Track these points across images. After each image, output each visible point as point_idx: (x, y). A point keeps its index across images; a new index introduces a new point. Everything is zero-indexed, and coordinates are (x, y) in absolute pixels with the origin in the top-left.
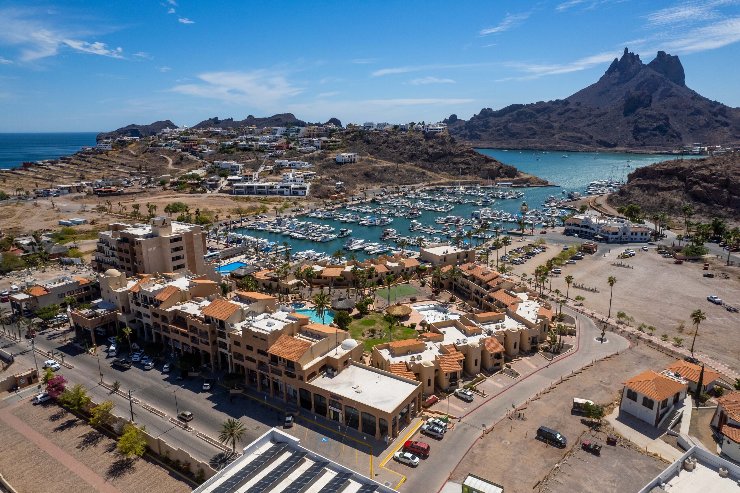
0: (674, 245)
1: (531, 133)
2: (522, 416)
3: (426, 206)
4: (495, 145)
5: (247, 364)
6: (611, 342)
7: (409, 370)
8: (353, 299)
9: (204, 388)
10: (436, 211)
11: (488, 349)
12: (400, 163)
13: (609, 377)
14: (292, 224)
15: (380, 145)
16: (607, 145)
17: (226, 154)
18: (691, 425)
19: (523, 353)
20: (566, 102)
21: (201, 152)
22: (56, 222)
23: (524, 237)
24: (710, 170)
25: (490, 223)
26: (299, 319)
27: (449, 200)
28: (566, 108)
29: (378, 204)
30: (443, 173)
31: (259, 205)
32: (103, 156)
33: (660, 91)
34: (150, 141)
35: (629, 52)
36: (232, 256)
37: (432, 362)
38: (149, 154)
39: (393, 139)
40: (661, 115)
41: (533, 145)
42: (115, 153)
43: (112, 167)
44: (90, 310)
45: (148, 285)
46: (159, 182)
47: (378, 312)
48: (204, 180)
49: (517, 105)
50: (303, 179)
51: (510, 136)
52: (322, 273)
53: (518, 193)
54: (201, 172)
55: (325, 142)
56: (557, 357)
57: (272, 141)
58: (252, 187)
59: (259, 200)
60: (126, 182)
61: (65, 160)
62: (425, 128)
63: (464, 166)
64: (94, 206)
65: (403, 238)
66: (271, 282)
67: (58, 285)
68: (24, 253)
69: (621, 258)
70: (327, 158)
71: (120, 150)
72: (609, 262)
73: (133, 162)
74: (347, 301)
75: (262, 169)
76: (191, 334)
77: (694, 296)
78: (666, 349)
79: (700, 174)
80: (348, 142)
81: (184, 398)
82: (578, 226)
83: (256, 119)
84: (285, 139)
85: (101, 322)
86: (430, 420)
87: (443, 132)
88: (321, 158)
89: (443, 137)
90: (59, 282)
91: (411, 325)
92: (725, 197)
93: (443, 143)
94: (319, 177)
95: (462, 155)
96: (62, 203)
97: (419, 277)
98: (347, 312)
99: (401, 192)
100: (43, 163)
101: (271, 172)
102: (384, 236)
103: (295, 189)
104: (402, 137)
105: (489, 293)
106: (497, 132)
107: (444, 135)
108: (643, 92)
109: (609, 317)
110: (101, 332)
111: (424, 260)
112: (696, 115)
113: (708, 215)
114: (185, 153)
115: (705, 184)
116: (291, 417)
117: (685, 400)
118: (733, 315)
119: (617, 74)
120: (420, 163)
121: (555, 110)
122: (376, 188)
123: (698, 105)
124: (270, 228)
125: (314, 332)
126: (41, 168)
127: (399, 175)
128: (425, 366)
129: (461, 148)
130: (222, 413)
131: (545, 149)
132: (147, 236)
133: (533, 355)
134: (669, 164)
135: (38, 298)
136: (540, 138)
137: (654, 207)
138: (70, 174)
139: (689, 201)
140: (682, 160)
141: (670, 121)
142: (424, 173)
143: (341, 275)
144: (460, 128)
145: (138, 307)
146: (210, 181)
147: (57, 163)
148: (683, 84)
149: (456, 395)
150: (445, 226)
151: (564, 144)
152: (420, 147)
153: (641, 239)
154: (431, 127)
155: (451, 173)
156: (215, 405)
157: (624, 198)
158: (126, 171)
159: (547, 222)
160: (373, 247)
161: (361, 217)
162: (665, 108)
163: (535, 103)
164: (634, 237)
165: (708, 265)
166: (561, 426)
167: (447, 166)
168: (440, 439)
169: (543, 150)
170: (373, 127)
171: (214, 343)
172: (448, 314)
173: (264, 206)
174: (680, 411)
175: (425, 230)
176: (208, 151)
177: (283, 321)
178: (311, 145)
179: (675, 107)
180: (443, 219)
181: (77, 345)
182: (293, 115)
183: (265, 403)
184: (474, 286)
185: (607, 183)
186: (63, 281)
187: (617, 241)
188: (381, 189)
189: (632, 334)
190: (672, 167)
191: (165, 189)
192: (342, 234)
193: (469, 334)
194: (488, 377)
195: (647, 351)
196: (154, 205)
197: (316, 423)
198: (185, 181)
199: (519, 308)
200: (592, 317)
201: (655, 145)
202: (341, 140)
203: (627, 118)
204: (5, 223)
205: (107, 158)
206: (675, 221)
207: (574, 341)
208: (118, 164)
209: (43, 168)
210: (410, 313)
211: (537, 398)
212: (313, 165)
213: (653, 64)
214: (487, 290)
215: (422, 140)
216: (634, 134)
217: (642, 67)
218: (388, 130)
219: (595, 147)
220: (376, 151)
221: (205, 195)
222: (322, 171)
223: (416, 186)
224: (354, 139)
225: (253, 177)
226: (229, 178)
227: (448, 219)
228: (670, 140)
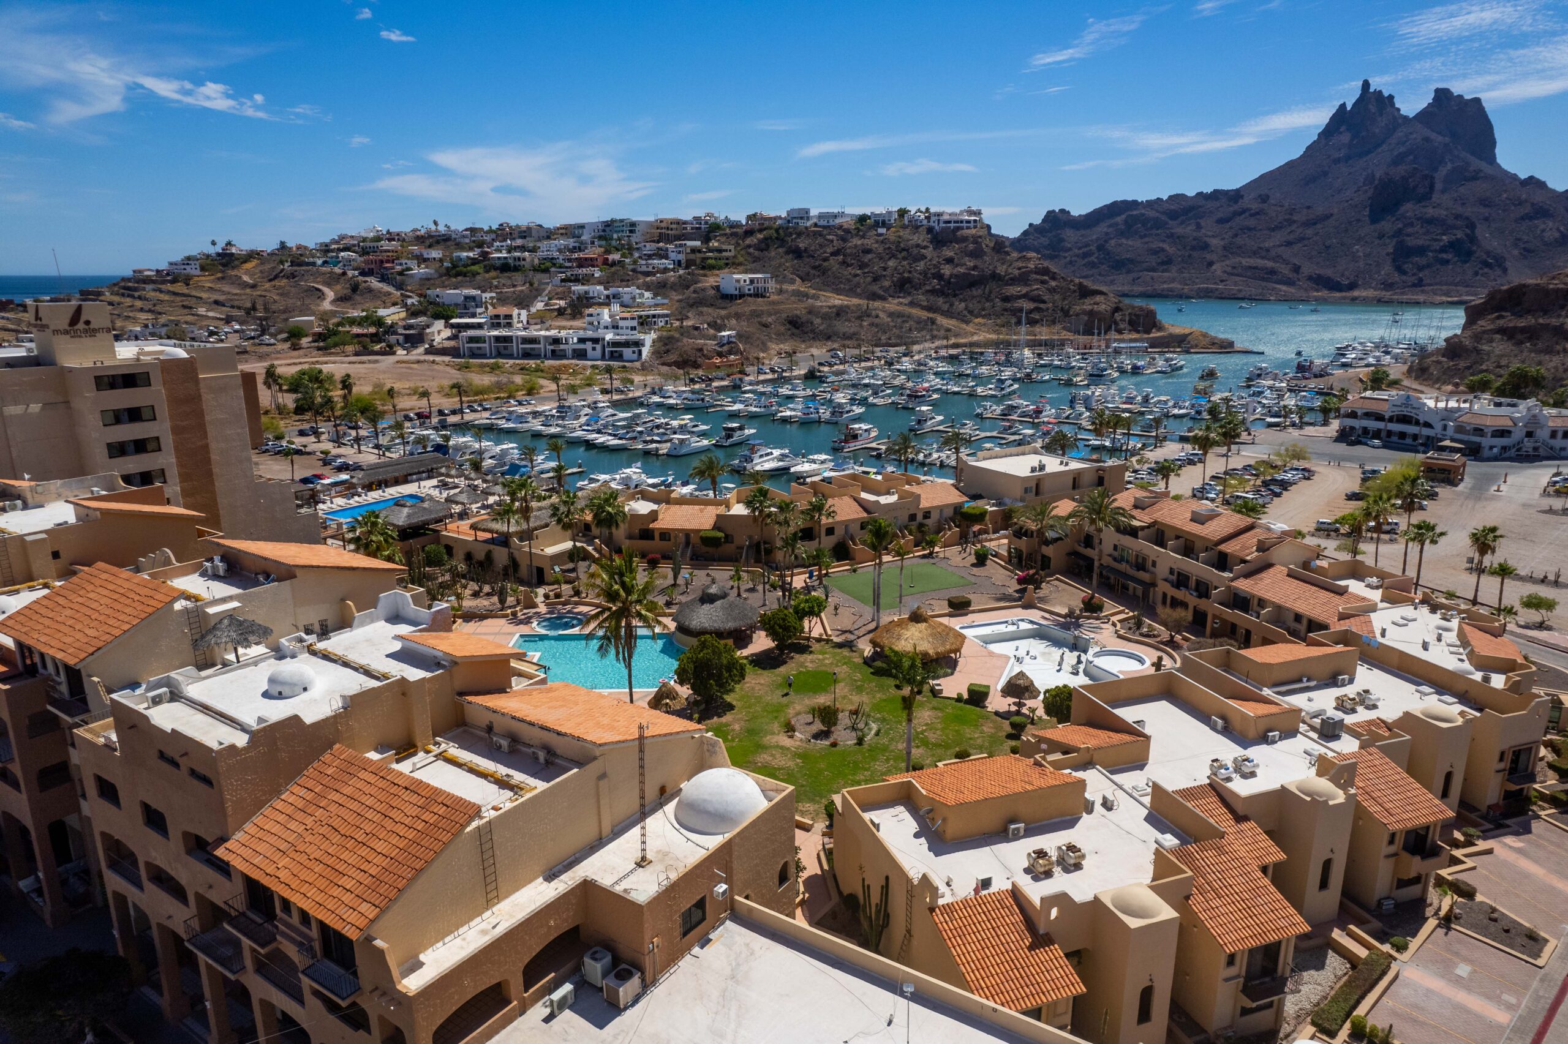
1: (1159, 261)
3: (946, 385)
5: (156, 905)
7: (1040, 940)
8: (755, 600)
10: (974, 394)
11: (1371, 806)
12: (874, 300)
14: (596, 416)
15: (826, 260)
16: (1332, 285)
17: (460, 278)
20: (1235, 196)
21: (401, 273)
26: (455, 662)
28: (1236, 207)
29: (822, 380)
30: (977, 320)
31: (518, 379)
32: (179, 287)
33: (1445, 172)
34: (290, 255)
35: (1372, 90)
36: (397, 482)
37: (1151, 889)
38: (284, 282)
39: (856, 246)
40: (1457, 217)
41: (1165, 286)
42: (207, 281)
43: (191, 308)
46: (284, 335)
47: (840, 646)
48: (393, 327)
49: (1124, 202)
50: (635, 323)
51: (1113, 268)
52: (655, 519)
53: (1172, 359)
54: (391, 314)
55: (694, 250)
57: (573, 251)
58: (507, 339)
59: (522, 369)
61: (88, 295)
62: (933, 219)
63: (1027, 305)
66: (492, 547)
69: (1558, 495)
70: (700, 285)
71: (220, 275)
73: (243, 297)
74: (731, 605)
75: (539, 306)
80: (749, 254)
82: (1379, 417)
84: (600, 246)
87: (975, 227)
88: (683, 285)
89: (976, 240)
91: (971, 691)
93: (977, 254)
94: (677, 324)
95: (1023, 279)
97: (963, 539)
98: (730, 642)
99: (879, 359)
101: (561, 312)
102: (846, 441)
103: (615, 344)
104: (877, 242)
105: (1232, 580)
106: (1083, 258)
107: (981, 233)
108: (1415, 169)
112: (1538, 219)
114: (367, 279)
119: (1345, 138)
120: (922, 298)
121: (1211, 212)
122: (819, 352)
124: (536, 425)
125: (526, 732)
127: (871, 325)
128: (1133, 923)
129: (1020, 264)
131: (1193, 293)
133: (1525, 829)
136: (1180, 271)
141: (1478, 232)
142: (931, 321)
143: (716, 527)
146: (408, 327)
148: (1492, 159)
150: (1007, 423)
151: (1236, 284)
152: (922, 263)
154: (946, 218)
155: (999, 321)
157: (1459, 363)
158: (219, 315)
160: (814, 466)
161: (779, 405)
162: (1463, 204)
163: (1165, 198)
164: (1558, 442)
167: (987, 305)
169: (1188, 297)
170: (808, 219)
172: (1091, 652)
173: (532, 382)
175: (955, 430)
176: (418, 271)
177: (367, 673)
178: (661, 258)
179: (1485, 202)
180: (999, 409)
187: (1507, 455)
188: (829, 354)
191: (295, 347)
192: (729, 436)
193: (1249, 732)
194: (1398, 949)
198: (348, 329)
199: (1377, 629)
201: (1446, 284)
202: (732, 248)
203: (1378, 226)
205: (186, 291)
208: (206, 303)
210: (957, 650)
212: (664, 297)
213: (1424, 116)
214: (1223, 569)
215: (925, 247)
216: (1394, 260)
217: (1400, 121)
218: (846, 226)
219: (1306, 290)
220: (817, 273)
221: (391, 359)
222: (684, 312)
223: (916, 348)
224: (764, 246)
225: (515, 320)
226: (453, 321)
227: (1012, 408)
228: (1481, 272)
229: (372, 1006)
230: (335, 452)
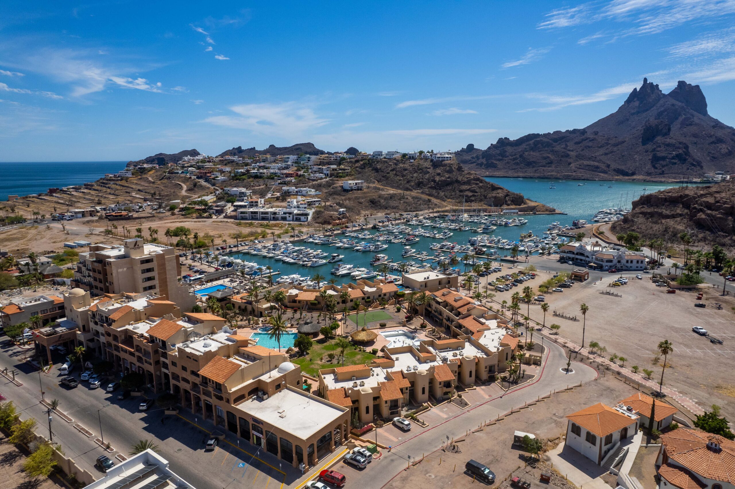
0: (670, 273)
1: (547, 162)
2: (456, 448)
3: (425, 233)
4: (510, 173)
5: (183, 385)
6: (576, 373)
7: (346, 396)
9: (141, 408)
10: (434, 238)
11: (437, 376)
12: (407, 191)
13: (564, 409)
14: (287, 249)
15: (388, 173)
16: (624, 173)
17: (238, 181)
18: (635, 463)
19: (479, 381)
20: (583, 132)
21: (214, 179)
22: (62, 244)
23: (516, 264)
24: (715, 197)
25: (485, 249)
26: (238, 341)
27: (450, 227)
28: (583, 137)
29: (378, 231)
30: (448, 200)
31: (259, 230)
32: (123, 183)
33: (681, 120)
34: (168, 168)
35: (648, 82)
36: (216, 279)
37: (371, 388)
38: (165, 181)
39: (401, 167)
40: (680, 143)
41: (549, 174)
42: (134, 180)
43: (129, 193)
44: (51, 328)
45: (107, 304)
46: (168, 208)
47: (343, 337)
48: (211, 206)
49: (533, 134)
50: (306, 206)
51: (526, 165)
52: (297, 297)
53: (521, 220)
54: (210, 199)
55: (333, 170)
56: (514, 387)
57: (284, 169)
58: (256, 213)
59: (261, 225)
60: (138, 207)
61: (88, 186)
62: (433, 156)
63: (470, 194)
64: (102, 229)
65: (393, 264)
66: (247, 305)
67: (33, 303)
68: (20, 273)
69: (612, 287)
70: (335, 185)
71: (140, 177)
72: (598, 290)
73: (150, 188)
74: (313, 326)
75: (269, 195)
76: (137, 354)
77: (679, 327)
78: (634, 382)
79: (704, 202)
80: (357, 170)
81: (119, 418)
82: (573, 253)
83: (277, 148)
84: (296, 166)
85: (59, 341)
86: (356, 449)
87: (450, 160)
88: (328, 185)
89: (450, 165)
90: (36, 301)
91: (373, 351)
92: (729, 225)
93: (450, 171)
94: (323, 204)
95: (468, 183)
96: (72, 226)
97: (396, 303)
98: (312, 336)
99: (404, 219)
100: (68, 189)
101: (278, 199)
102: (374, 261)
103: (298, 215)
104: (410, 166)
105: (458, 319)
106: (513, 161)
107: (452, 163)
108: (662, 121)
109: (583, 347)
110: (61, 351)
111: (406, 285)
112: (718, 143)
113: (712, 243)
114: (200, 180)
115: (709, 212)
116: (213, 441)
117: (635, 436)
118: (716, 347)
119: (637, 103)
120: (427, 190)
121: (572, 139)
122: (381, 215)
123: (720, 133)
124: (264, 253)
125: (250, 354)
126: (65, 194)
127: (404, 202)
128: (363, 393)
129: (468, 176)
130: (151, 434)
131: (561, 177)
132: (119, 257)
133: (489, 385)
134: (674, 191)
135: (10, 316)
136: (556, 167)
137: (657, 235)
138: (89, 199)
139: (693, 229)
140: (687, 187)
141: (690, 149)
142: (429, 201)
143: (315, 300)
144: (477, 157)
145: (96, 326)
146: (217, 206)
147: (80, 189)
148: (705, 113)
149: (394, 424)
150: (439, 252)
151: (581, 173)
152: (428, 175)
153: (637, 267)
154: (439, 156)
155: (457, 201)
156: (146, 425)
157: (627, 226)
158: (141, 197)
159: (543, 249)
160: (360, 273)
161: (357, 243)
162: (685, 136)
163: (552, 133)
164: (629, 265)
165: (702, 295)
166: (496, 461)
167: (453, 193)
168: (361, 469)
169: (560, 179)
170: (382, 155)
171: (157, 362)
173: (264, 231)
174: (625, 448)
175: (418, 256)
176: (221, 178)
177: (221, 343)
178: (320, 173)
179: (695, 136)
180: (439, 246)
181: (35, 363)
182: (313, 145)
183: (196, 425)
184: (446, 312)
185: (616, 211)
186: (39, 300)
187: (611, 269)
188: (385, 216)
189: (602, 365)
190: (676, 195)
191: (173, 214)
192: (334, 259)
193: (423, 361)
194: (435, 406)
195: (612, 382)
196: (156, 229)
197: (238, 448)
198: (194, 206)
199: (484, 336)
200: (564, 346)
201: (675, 174)
202: (349, 168)
203: (645, 147)
204: (15, 244)
205: (127, 185)
206: (678, 249)
207: (537, 371)
208: (135, 190)
209: (66, 194)
210: (376, 338)
211: (480, 430)
212: (320, 192)
213: (674, 94)
214: (457, 316)
215: (429, 168)
216: (652, 162)
217: (661, 96)
218: (397, 159)
219: (612, 176)
220: (384, 179)
221: (210, 220)
222: (327, 198)
223: (420, 213)
224: (363, 167)
225: (259, 203)
226: (235, 204)
227: (444, 246)
228: (690, 168)
229: (224, 396)
230: (193, 264)
